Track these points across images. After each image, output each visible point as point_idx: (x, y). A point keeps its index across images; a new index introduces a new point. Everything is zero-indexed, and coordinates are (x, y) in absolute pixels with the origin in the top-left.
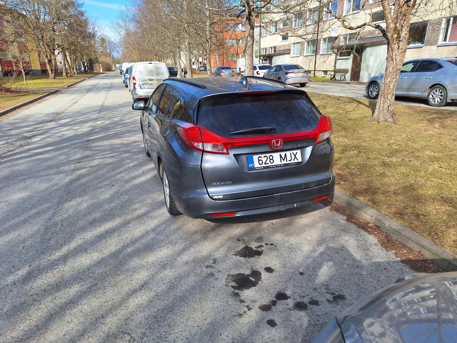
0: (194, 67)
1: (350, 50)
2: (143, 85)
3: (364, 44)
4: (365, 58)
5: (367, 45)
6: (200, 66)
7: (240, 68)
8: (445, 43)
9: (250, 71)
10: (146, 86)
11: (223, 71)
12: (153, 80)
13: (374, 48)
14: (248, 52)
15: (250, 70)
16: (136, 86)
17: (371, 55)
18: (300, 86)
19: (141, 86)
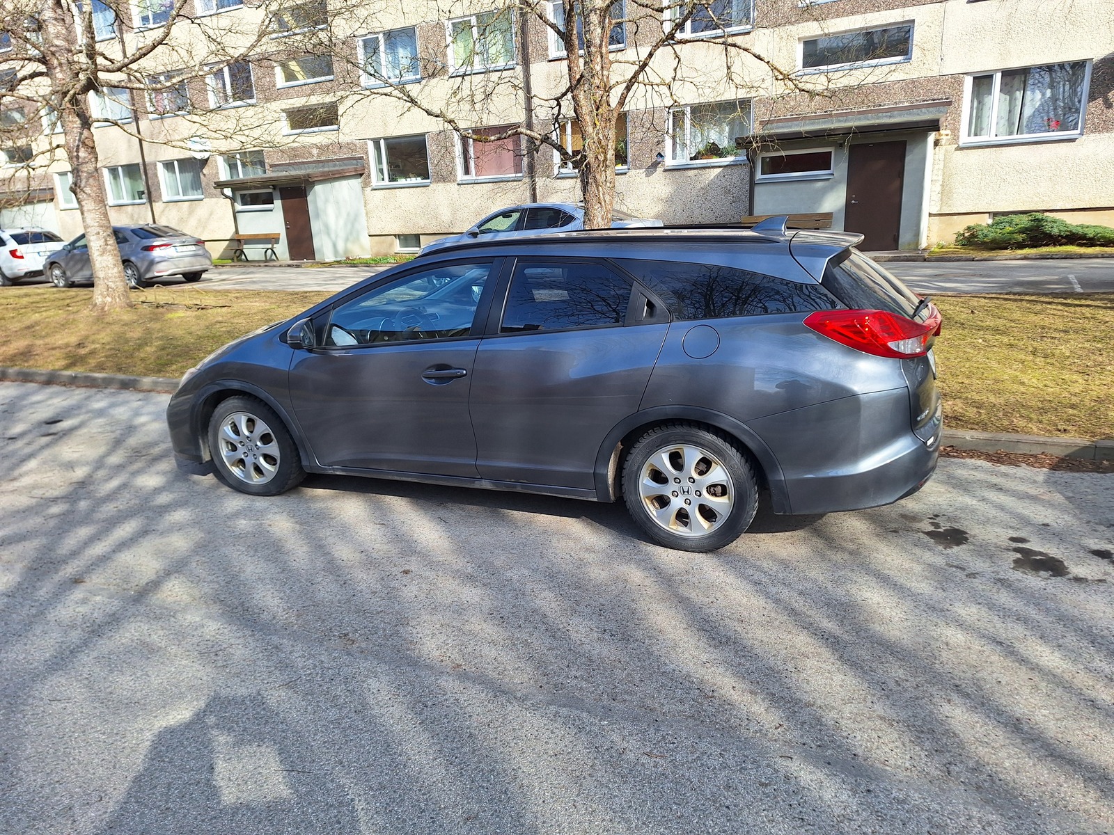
1: (270, 190)
3: (309, 176)
4: (316, 208)
5: (316, 179)
8: (467, 177)
9: (107, 245)
13: (328, 186)
14: (88, 190)
15: (106, 241)
17: (327, 201)
18: (184, 280)
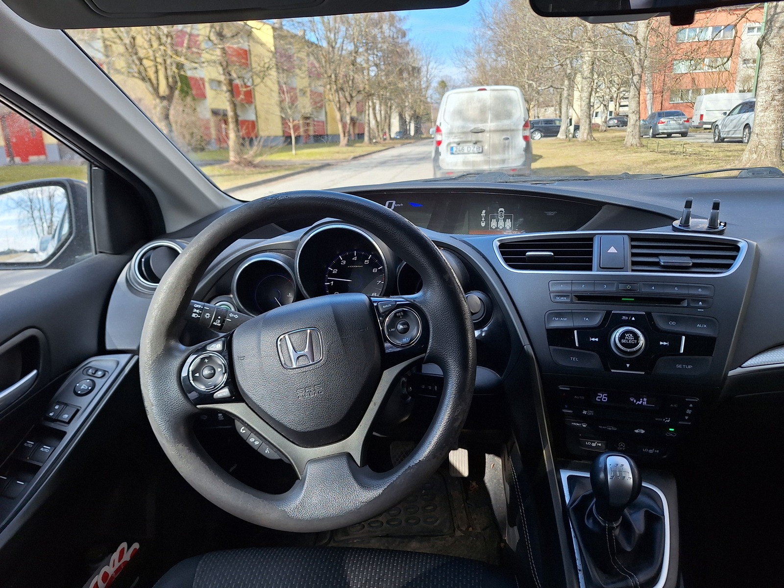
0: (598, 120)
2: (459, 144)
6: (608, 119)
7: (702, 116)
10: (465, 148)
11: (662, 120)
12: (482, 131)
16: (442, 148)
19: (452, 149)
